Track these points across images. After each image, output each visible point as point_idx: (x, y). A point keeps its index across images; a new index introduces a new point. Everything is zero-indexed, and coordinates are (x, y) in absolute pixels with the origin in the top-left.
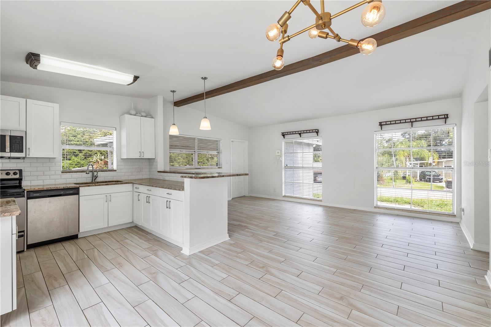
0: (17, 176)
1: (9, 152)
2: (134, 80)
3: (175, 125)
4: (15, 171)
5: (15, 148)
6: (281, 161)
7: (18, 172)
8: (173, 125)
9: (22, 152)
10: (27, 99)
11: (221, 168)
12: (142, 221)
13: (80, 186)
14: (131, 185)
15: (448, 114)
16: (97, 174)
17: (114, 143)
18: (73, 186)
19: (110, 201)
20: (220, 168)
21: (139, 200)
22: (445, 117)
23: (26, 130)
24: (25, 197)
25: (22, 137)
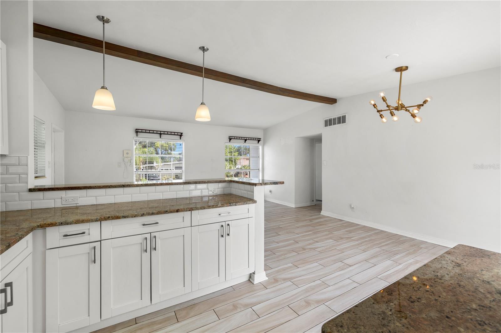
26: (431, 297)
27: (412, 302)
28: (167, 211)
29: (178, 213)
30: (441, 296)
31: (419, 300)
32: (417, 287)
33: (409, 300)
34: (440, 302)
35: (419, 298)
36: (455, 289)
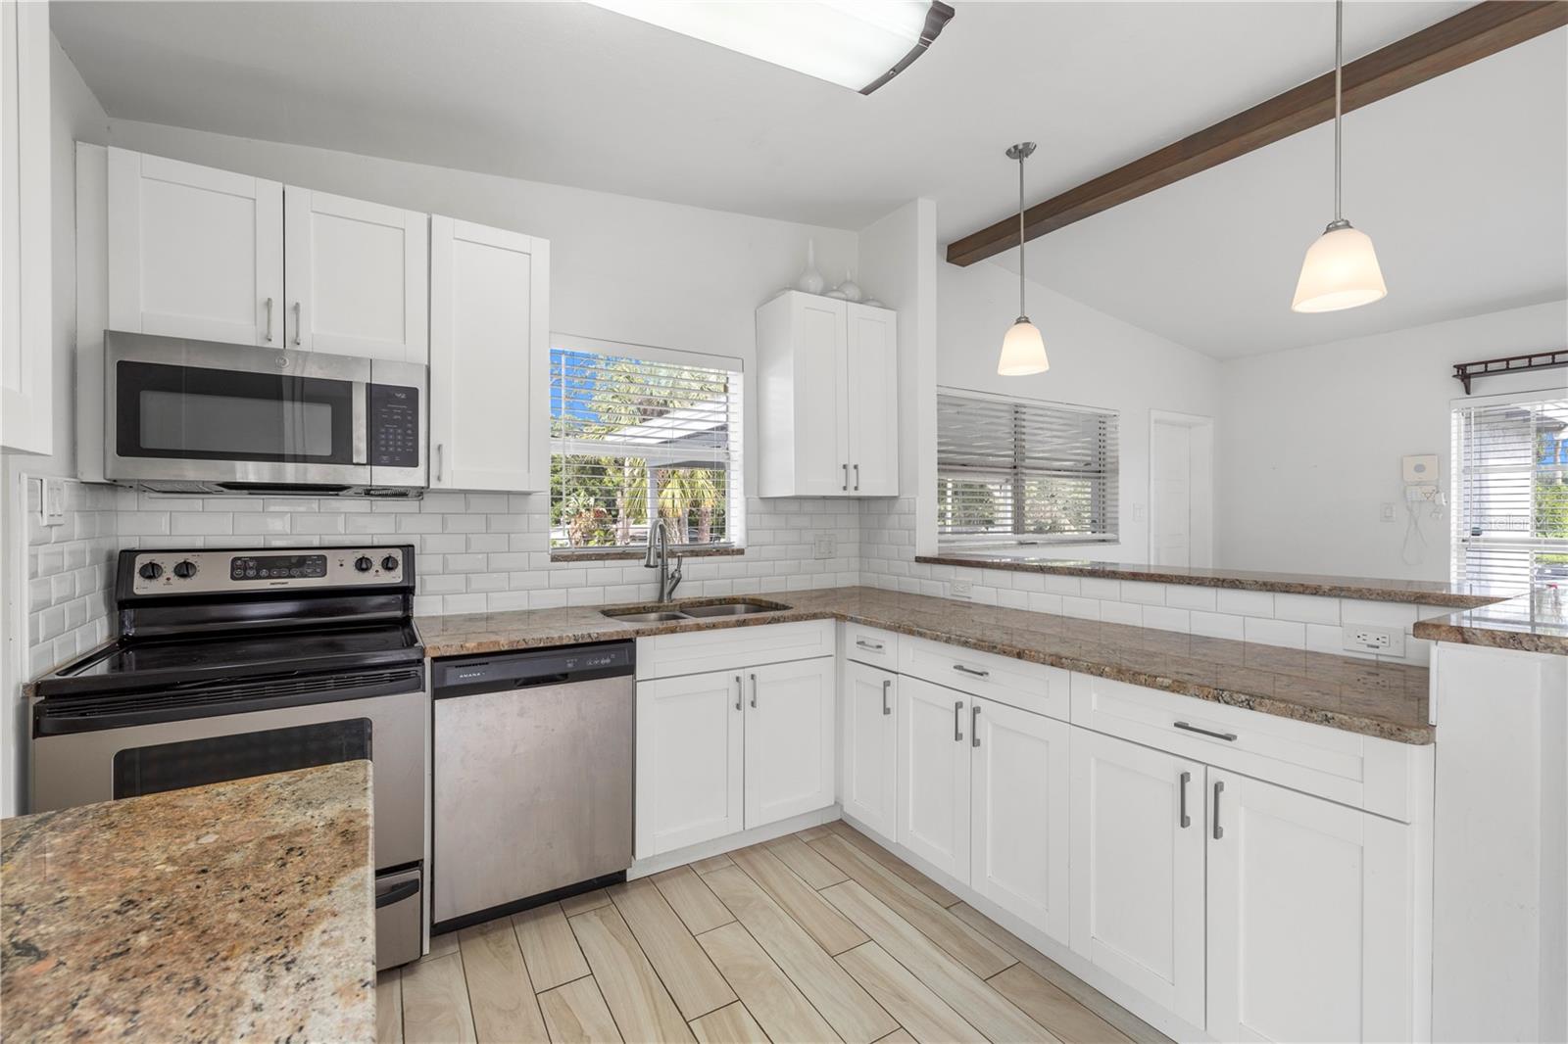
0: (396, 578)
1: (365, 462)
2: (924, 34)
3: (1027, 321)
4: (390, 550)
5: (387, 446)
7: (398, 555)
8: (1019, 321)
9: (416, 464)
10: (435, 217)
11: (1116, 541)
12: (911, 827)
13: (638, 633)
14: (827, 626)
16: (679, 565)
17: (732, 427)
18: (612, 633)
19: (753, 704)
21: (887, 711)
23: (429, 362)
24: (424, 691)
25: (416, 391)
26: (261, 884)
27: (291, 850)
28: (995, 647)
29: (1020, 661)
30: (237, 905)
31: (280, 862)
32: (312, 886)
33: (300, 848)
34: (235, 889)
35: (284, 865)
36: (208, 956)
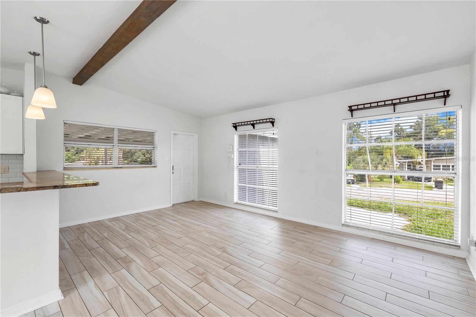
6: (233, 159)
15: (449, 90)
20: (155, 167)
22: (444, 94)
